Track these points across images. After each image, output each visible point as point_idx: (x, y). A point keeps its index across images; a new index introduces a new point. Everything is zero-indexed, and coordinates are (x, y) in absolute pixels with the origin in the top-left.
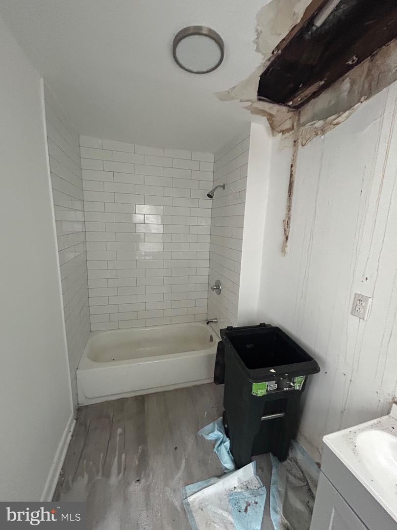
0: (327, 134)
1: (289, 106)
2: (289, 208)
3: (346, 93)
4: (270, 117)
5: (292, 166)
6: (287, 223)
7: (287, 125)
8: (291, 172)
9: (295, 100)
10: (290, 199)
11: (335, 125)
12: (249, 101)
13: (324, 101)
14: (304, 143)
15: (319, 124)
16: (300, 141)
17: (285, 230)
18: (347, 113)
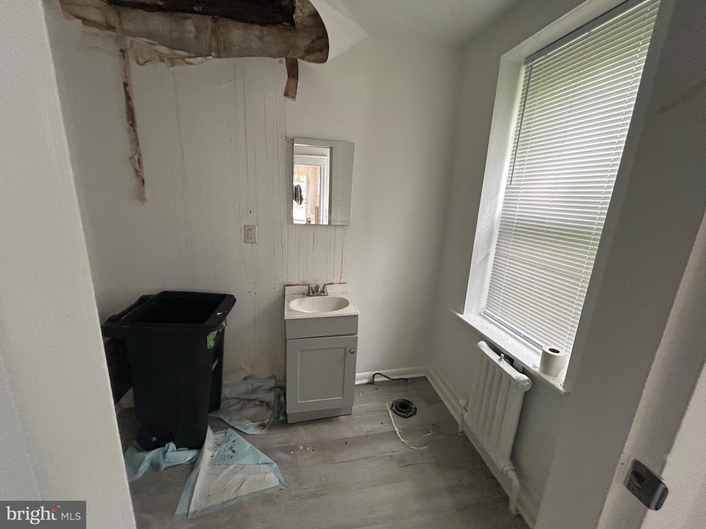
3: (192, 36)
5: (126, 85)
6: (137, 162)
7: (95, 16)
8: (127, 93)
10: (134, 130)
11: (187, 63)
14: (141, 61)
15: (163, 49)
17: (137, 171)
18: (200, 59)
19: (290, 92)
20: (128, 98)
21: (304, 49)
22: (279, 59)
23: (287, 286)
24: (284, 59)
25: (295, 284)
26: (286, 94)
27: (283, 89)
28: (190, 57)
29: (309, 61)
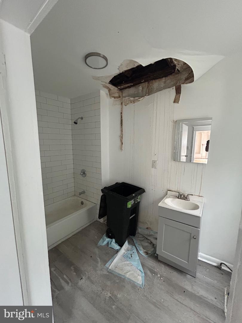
0: (135, 103)
1: (118, 88)
2: (122, 131)
3: (141, 91)
4: (110, 90)
5: (121, 113)
6: (121, 137)
7: (117, 95)
8: (121, 116)
9: (121, 86)
10: (122, 127)
11: (138, 101)
12: (105, 82)
13: (132, 90)
14: (126, 105)
15: (132, 99)
16: (124, 103)
17: (121, 140)
18: (142, 98)
19: (176, 101)
20: (121, 117)
21: (184, 79)
22: (172, 88)
23: (169, 190)
24: (174, 87)
25: (173, 190)
26: (174, 102)
27: (173, 100)
28: (139, 99)
29: (186, 83)
